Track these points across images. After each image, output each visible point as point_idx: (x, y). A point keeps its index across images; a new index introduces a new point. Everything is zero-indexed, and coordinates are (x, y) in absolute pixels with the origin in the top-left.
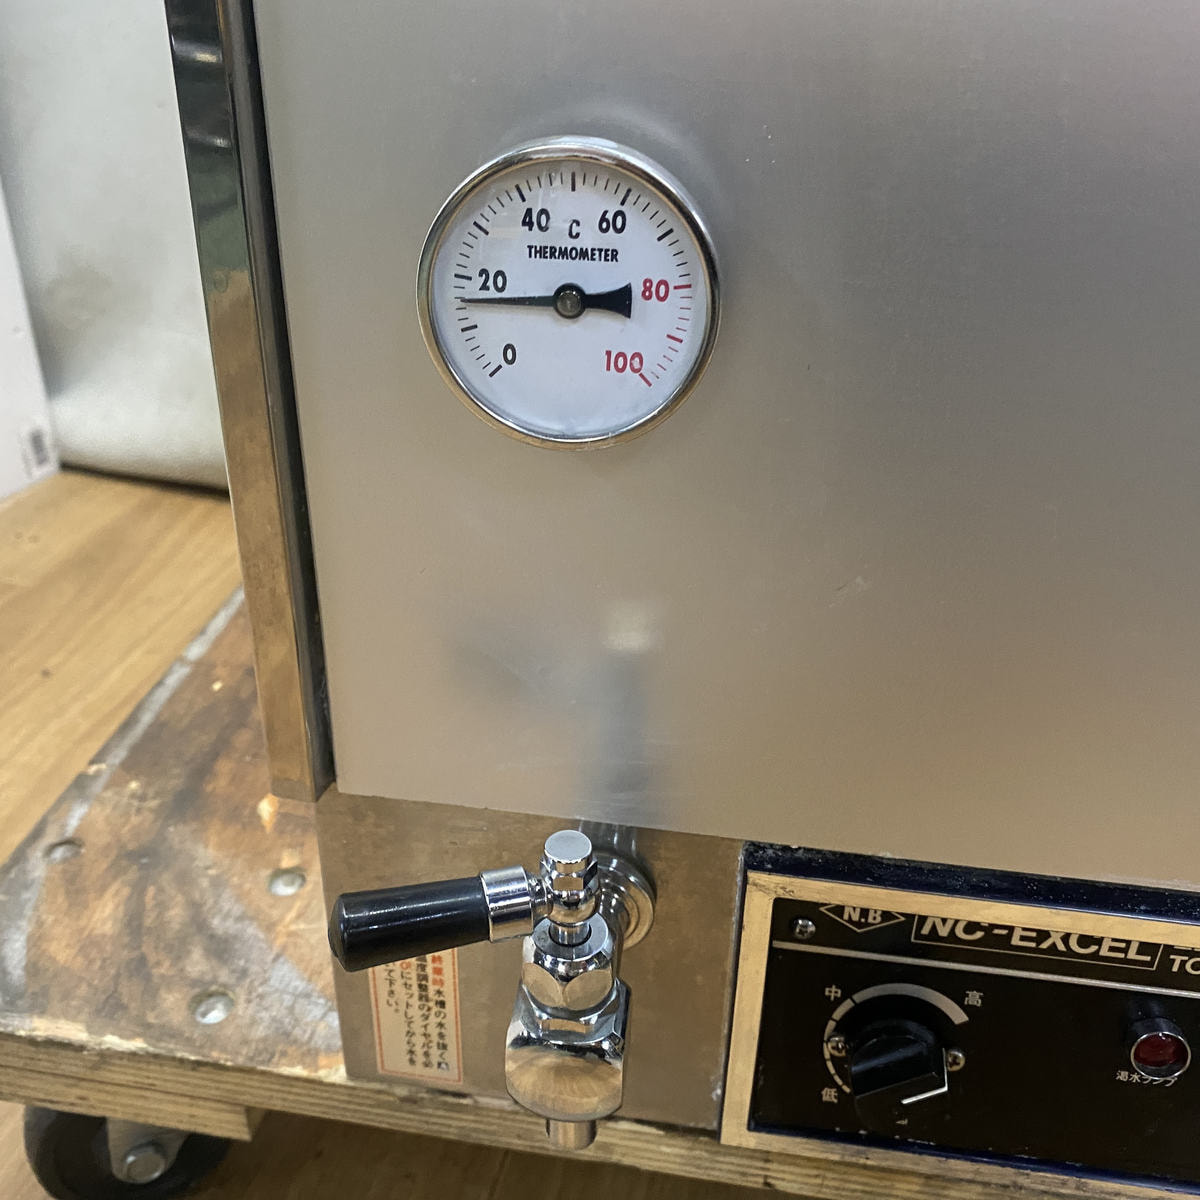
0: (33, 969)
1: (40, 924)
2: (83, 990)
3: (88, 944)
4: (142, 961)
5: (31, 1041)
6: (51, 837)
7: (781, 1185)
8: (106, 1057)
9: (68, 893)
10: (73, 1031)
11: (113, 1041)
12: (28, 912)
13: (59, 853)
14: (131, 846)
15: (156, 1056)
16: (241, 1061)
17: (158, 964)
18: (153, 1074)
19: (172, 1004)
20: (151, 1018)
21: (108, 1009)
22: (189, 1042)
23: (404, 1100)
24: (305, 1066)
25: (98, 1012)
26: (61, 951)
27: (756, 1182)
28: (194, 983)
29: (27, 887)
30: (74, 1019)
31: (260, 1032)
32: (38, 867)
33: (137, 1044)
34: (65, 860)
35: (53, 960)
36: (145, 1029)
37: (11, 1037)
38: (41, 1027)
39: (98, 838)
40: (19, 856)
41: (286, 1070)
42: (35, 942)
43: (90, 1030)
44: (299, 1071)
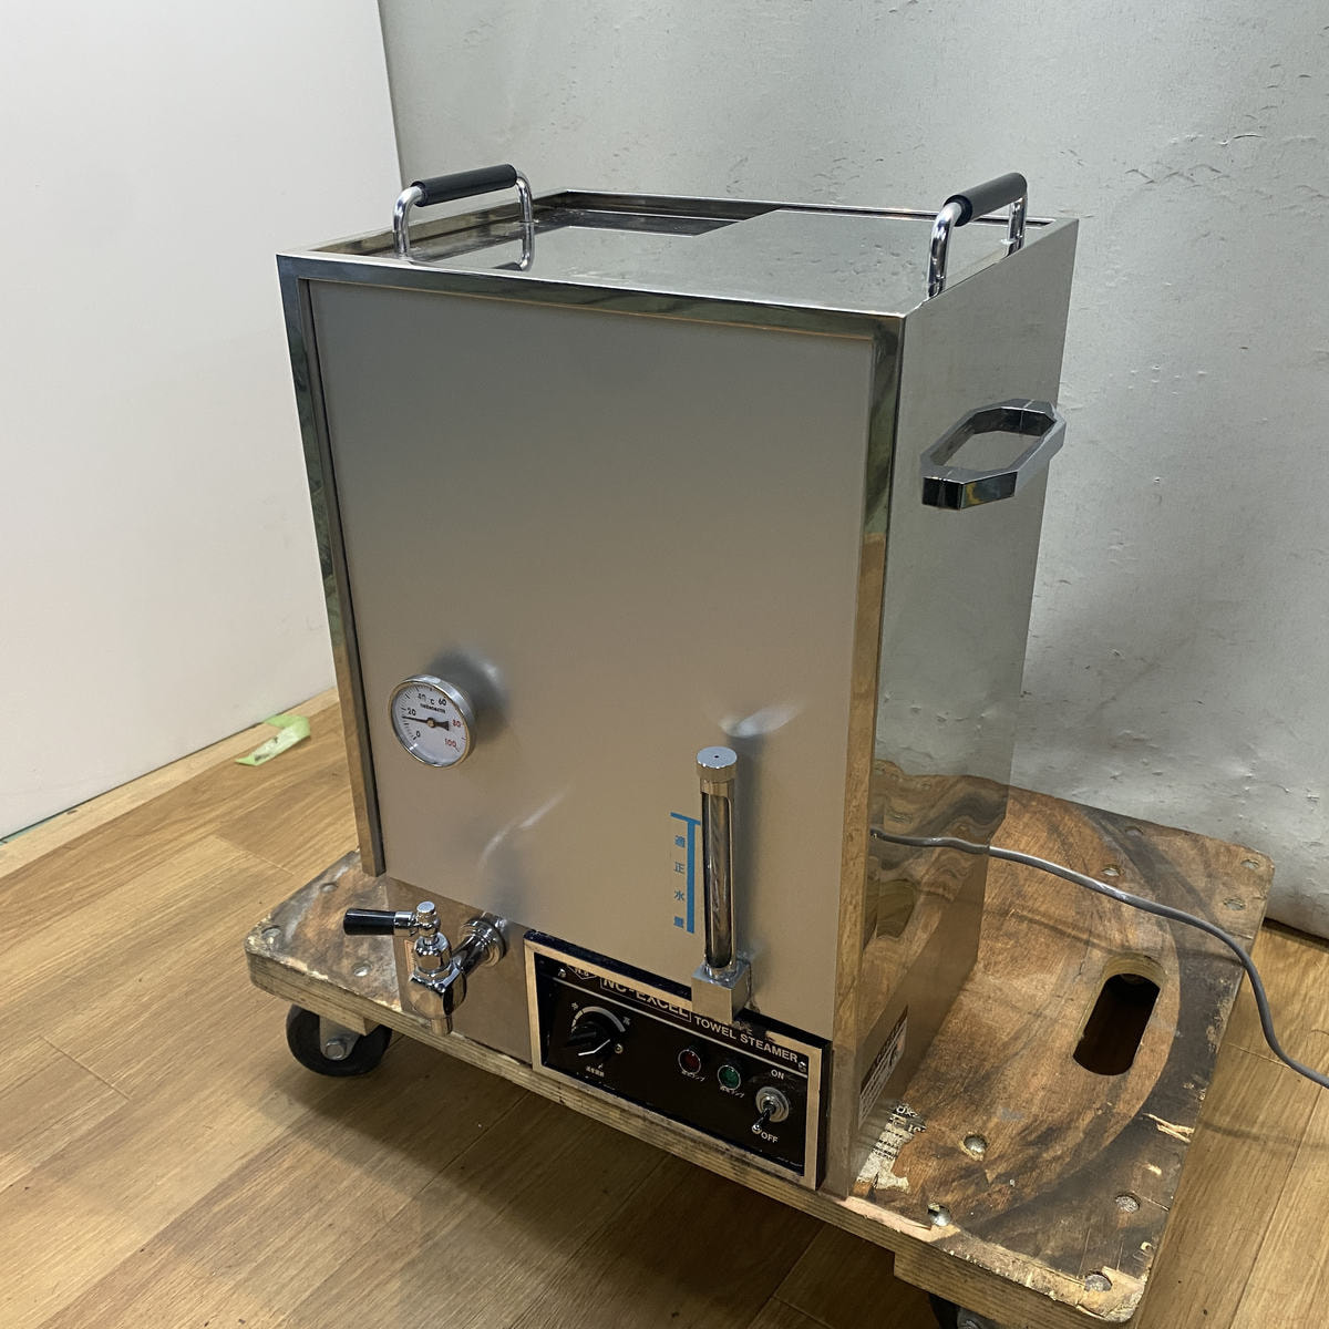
0: (296, 937)
1: (306, 918)
2: (312, 951)
3: (322, 932)
4: (342, 943)
5: (285, 966)
6: (326, 880)
7: (568, 1104)
8: (313, 980)
9: (323, 907)
10: (302, 967)
11: (316, 974)
12: (303, 913)
13: (326, 888)
14: (360, 892)
15: (331, 984)
16: (363, 993)
17: (348, 946)
18: (331, 993)
19: (346, 963)
20: (335, 968)
21: (318, 961)
22: (345, 981)
23: (423, 1026)
24: (387, 1002)
25: (315, 960)
26: (310, 933)
27: (557, 1100)
28: (358, 958)
29: (307, 900)
30: (304, 961)
31: (376, 984)
32: (315, 893)
33: (325, 977)
34: (328, 892)
35: (305, 935)
36: (330, 972)
37: (278, 963)
38: (291, 962)
39: (347, 885)
40: (309, 886)
41: (379, 1002)
42: (301, 926)
43: (308, 967)
44: (384, 1003)
